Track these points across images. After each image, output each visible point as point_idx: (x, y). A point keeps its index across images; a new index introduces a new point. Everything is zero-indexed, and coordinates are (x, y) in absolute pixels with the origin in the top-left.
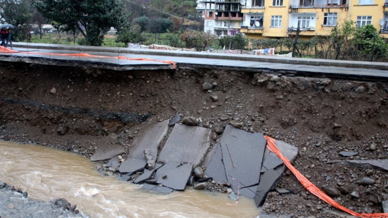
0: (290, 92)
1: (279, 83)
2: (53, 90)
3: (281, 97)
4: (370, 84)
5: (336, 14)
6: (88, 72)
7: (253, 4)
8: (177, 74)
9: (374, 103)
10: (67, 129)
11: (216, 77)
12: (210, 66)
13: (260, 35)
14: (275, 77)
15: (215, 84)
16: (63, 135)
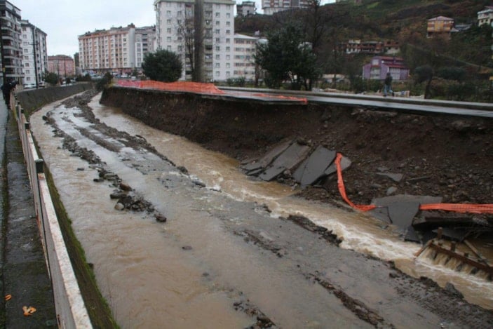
0: (369, 123)
1: (363, 115)
2: (236, 119)
3: (363, 126)
4: (421, 117)
6: (253, 106)
8: (309, 109)
9: (421, 132)
10: (241, 144)
11: (331, 111)
12: (327, 103)
14: (362, 111)
15: (330, 116)
16: (238, 148)
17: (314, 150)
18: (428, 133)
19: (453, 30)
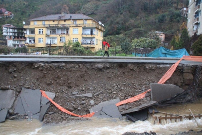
0: (49, 70)
1: (44, 67)
3: (46, 73)
4: (80, 65)
5: (65, 37)
7: (30, 33)
11: (15, 66)
12: (12, 61)
13: (34, 46)
14: (42, 64)
15: (15, 69)
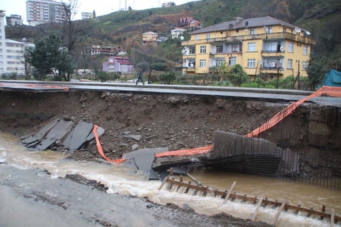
2: (13, 104)
5: (235, 57)
6: (26, 94)
7: (190, 53)
8: (70, 94)
10: (19, 124)
11: (86, 95)
12: (84, 89)
13: (194, 72)
16: (16, 127)
17: (77, 124)
18: (154, 106)
19: (158, 40)
